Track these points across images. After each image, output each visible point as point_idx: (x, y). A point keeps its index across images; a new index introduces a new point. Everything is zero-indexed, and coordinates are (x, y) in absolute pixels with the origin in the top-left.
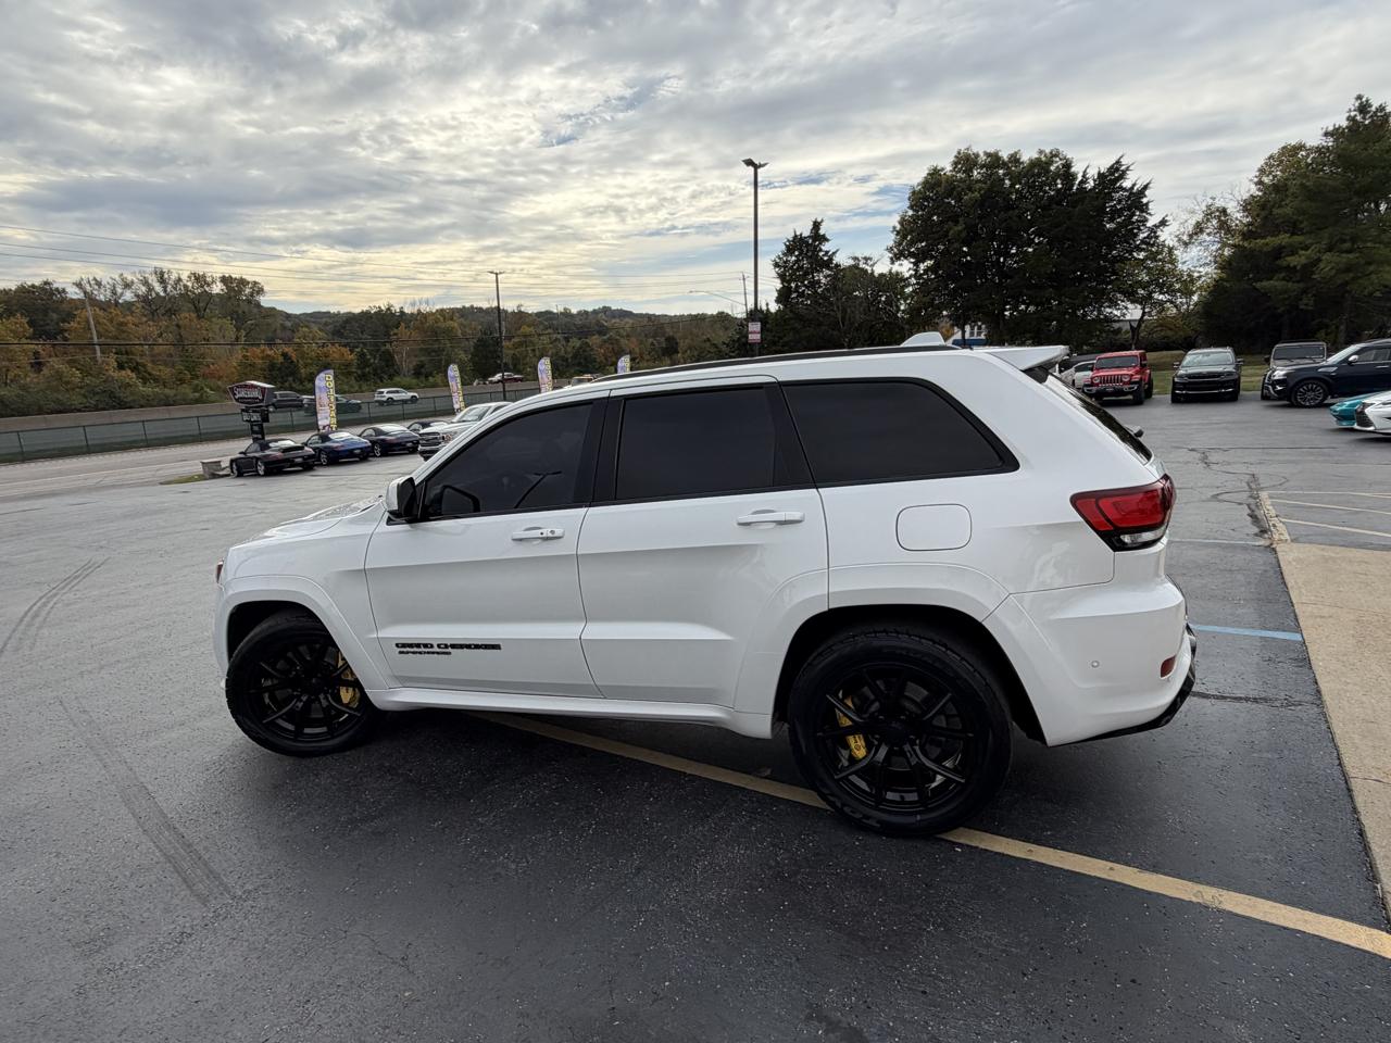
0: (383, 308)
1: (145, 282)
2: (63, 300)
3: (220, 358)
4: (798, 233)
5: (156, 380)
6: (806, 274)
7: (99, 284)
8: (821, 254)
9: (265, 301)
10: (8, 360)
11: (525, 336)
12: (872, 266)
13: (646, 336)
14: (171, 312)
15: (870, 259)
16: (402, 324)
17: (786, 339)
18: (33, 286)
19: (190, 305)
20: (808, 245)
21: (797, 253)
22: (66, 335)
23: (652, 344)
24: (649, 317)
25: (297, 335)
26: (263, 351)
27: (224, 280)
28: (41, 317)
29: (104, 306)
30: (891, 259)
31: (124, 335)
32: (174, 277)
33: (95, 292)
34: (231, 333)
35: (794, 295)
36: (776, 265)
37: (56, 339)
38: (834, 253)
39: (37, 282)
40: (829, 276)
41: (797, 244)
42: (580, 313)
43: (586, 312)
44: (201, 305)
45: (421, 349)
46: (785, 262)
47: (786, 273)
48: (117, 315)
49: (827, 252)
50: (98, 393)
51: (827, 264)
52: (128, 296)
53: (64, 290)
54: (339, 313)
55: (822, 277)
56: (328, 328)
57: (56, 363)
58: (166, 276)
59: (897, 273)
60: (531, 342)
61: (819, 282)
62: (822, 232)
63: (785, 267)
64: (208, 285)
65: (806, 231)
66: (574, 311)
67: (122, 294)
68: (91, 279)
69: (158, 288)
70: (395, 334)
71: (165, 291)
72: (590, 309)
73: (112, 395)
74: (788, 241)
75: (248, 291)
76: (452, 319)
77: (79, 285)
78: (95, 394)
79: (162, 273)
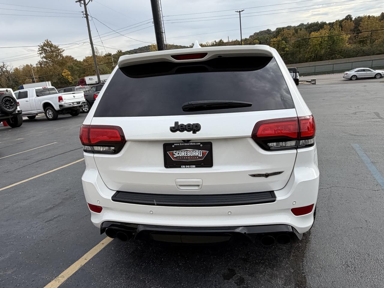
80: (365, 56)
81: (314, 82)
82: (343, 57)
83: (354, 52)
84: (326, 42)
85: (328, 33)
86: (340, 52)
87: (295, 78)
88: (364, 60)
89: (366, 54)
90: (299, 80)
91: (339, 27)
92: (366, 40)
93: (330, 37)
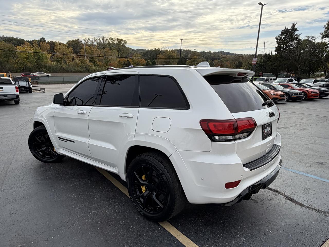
0: (156, 49)
1: (99, 40)
2: (81, 44)
3: (114, 61)
4: (286, 28)
5: (98, 65)
6: (287, 42)
7: (89, 40)
8: (294, 35)
9: (127, 45)
10: (67, 58)
11: (195, 59)
12: (315, 39)
13: (233, 61)
14: (104, 48)
15: (314, 37)
16: (161, 54)
17: (276, 64)
18: (75, 40)
19: (109, 46)
20: (290, 31)
21: (285, 35)
22: (80, 53)
23: (234, 63)
24: (235, 55)
25: (134, 55)
26: (124, 59)
27: (118, 40)
28: (76, 48)
29: (89, 46)
30: (322, 37)
31: (92, 53)
32: (106, 38)
33: (88, 42)
34: (117, 54)
35: (282, 49)
36: (277, 39)
37: (78, 54)
38: (299, 35)
39: (76, 39)
40: (296, 43)
41: (286, 32)
42: (214, 52)
43: (216, 52)
44: (112, 46)
45: (165, 61)
46: (280, 38)
47: (280, 41)
48: (92, 48)
49: (297, 35)
50: (84, 68)
51: (296, 39)
52: (95, 43)
53: (81, 41)
54: (146, 50)
55: (294, 43)
56: (142, 54)
57: (76, 60)
58: (104, 38)
59: (324, 43)
60: (196, 61)
61: (292, 45)
62: (296, 27)
63: (279, 40)
64: (114, 41)
65: (290, 27)
66: (212, 52)
67: (94, 43)
68: (88, 38)
69: (102, 41)
70: (158, 56)
71: (104, 42)
72: (217, 52)
73: (87, 69)
74: (282, 30)
75: (123, 43)
76: (174, 53)
77: (85, 40)
78: (83, 68)
79: (103, 37)
80: (65, 72)
81: (43, 91)
82: (49, 71)
83: (57, 68)
84: (32, 57)
85: (33, 50)
86: (46, 67)
87: (28, 86)
88: (68, 75)
89: (66, 71)
90: (32, 89)
91: (38, 46)
92: (61, 60)
93: (36, 53)
